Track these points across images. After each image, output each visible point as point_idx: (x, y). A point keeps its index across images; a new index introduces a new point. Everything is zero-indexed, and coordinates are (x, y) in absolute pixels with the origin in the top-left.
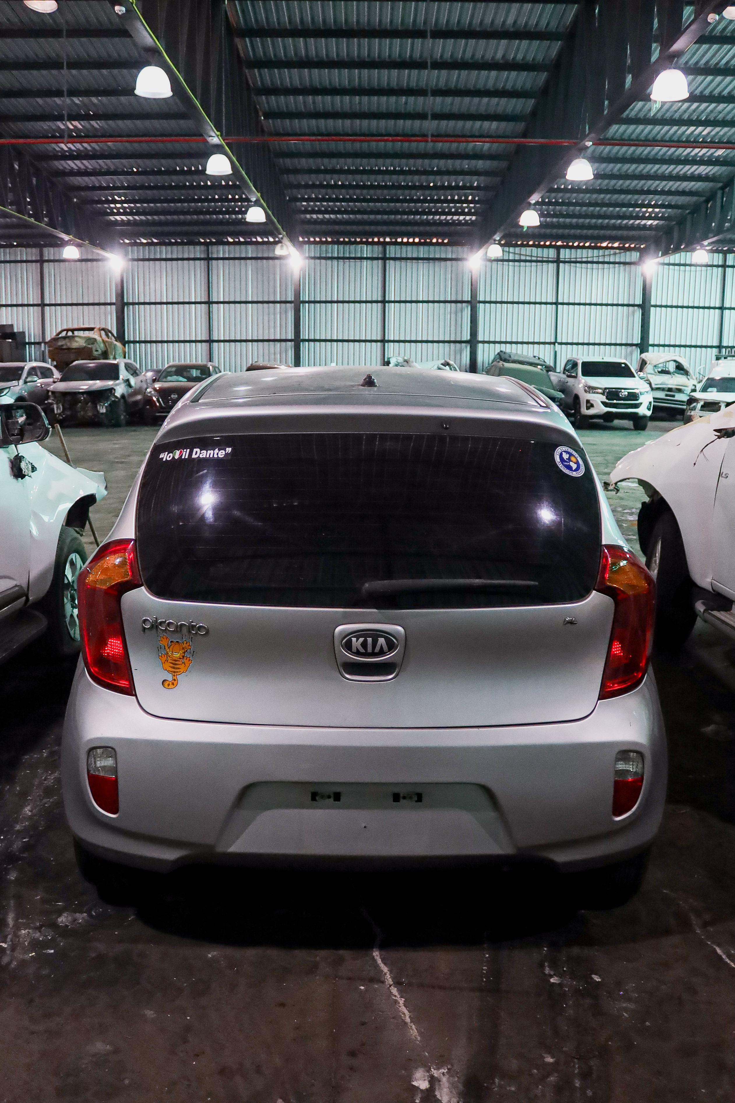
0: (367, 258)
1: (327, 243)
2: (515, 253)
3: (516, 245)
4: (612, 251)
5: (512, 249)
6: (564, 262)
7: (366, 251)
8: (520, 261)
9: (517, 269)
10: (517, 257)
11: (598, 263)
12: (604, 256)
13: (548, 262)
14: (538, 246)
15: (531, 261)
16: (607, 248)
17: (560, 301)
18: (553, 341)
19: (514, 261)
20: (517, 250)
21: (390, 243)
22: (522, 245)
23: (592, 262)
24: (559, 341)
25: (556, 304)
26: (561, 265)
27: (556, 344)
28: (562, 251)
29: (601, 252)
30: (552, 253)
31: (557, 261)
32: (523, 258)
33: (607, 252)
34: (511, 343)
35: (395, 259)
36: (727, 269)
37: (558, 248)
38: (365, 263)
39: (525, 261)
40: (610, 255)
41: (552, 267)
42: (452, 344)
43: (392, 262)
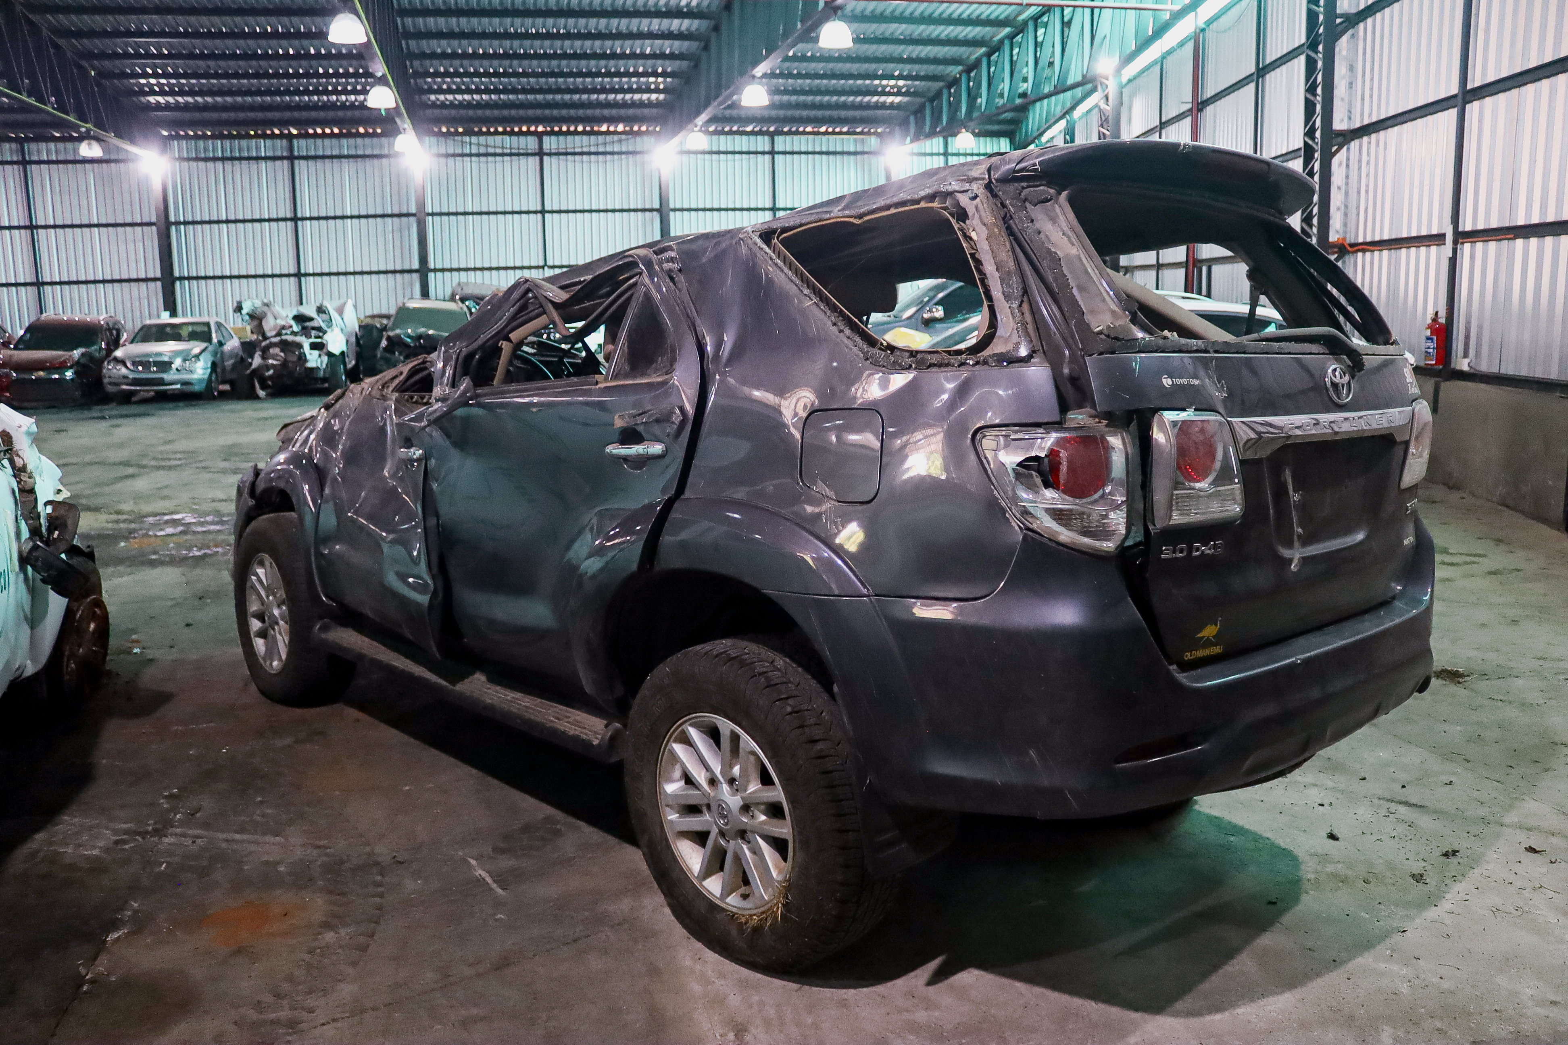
0: (266, 158)
1: (205, 137)
2: (479, 145)
3: (480, 133)
4: (616, 137)
5: (474, 139)
6: (550, 154)
7: (264, 147)
8: (486, 155)
9: (483, 166)
10: (483, 150)
11: (597, 153)
12: (604, 144)
13: (525, 155)
14: (512, 133)
15: (502, 155)
16: (608, 133)
17: (547, 208)
18: (541, 263)
19: (478, 155)
20: (482, 139)
21: (299, 136)
22: (488, 133)
23: (589, 153)
24: (551, 263)
25: (543, 212)
26: (546, 158)
27: (546, 268)
28: (546, 139)
29: (601, 139)
30: (531, 143)
31: (540, 154)
32: (491, 150)
33: (609, 138)
34: (467, 270)
35: (307, 158)
36: (777, 156)
37: (540, 136)
38: (264, 165)
39: (495, 155)
40: (612, 143)
41: (534, 161)
42: (398, 275)
43: (303, 162)
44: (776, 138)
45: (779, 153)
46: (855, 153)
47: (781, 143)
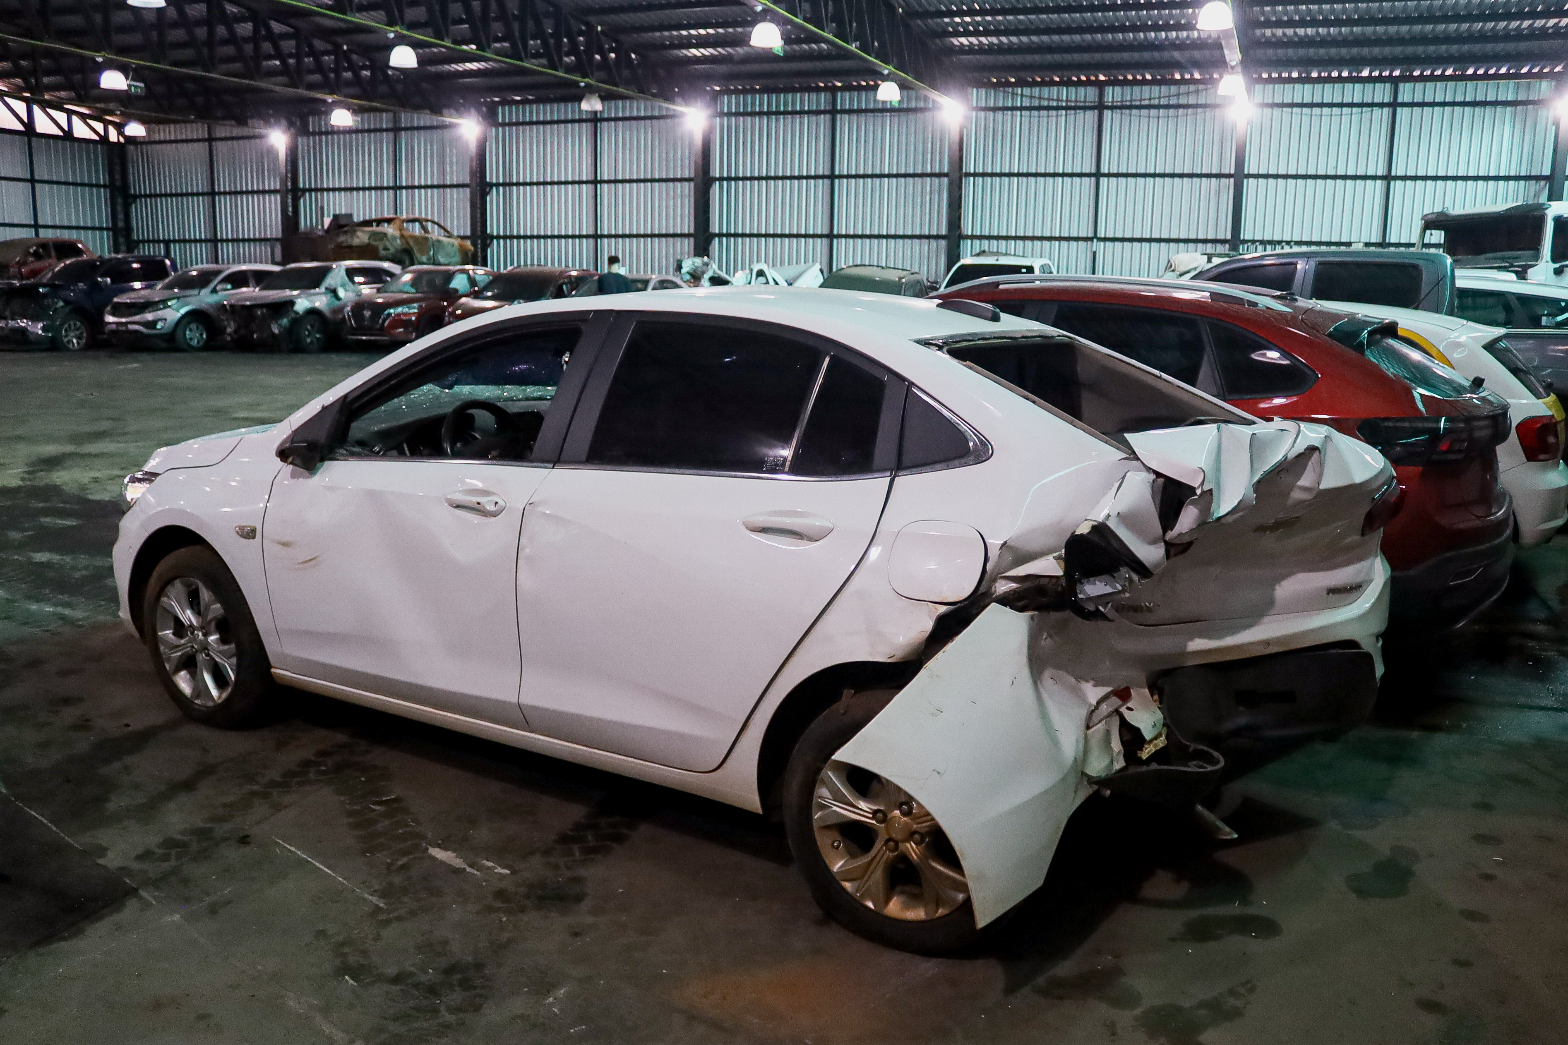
0: (809, 112)
1: (753, 91)
2: (1031, 97)
3: (1034, 84)
4: (1192, 88)
5: (1027, 91)
6: (1112, 108)
7: (808, 101)
8: (1039, 108)
9: (1035, 121)
10: (1036, 103)
11: (1168, 107)
12: (1179, 95)
13: (1085, 108)
14: (1068, 83)
15: (1057, 108)
17: (1104, 169)
18: (1090, 235)
19: (1030, 108)
20: (1036, 91)
21: (841, 89)
22: (1043, 84)
23: (1158, 107)
24: (1101, 234)
25: (1098, 175)
26: (1106, 112)
27: (1095, 240)
28: (1109, 90)
29: (1174, 89)
30: (1090, 94)
31: (1100, 107)
32: (1045, 103)
33: (1183, 89)
34: (1007, 238)
35: (850, 112)
36: (1399, 110)
37: (1101, 85)
38: (806, 119)
39: (1048, 108)
40: (1188, 93)
41: (1091, 116)
42: (932, 241)
43: (846, 117)
44: (1401, 86)
45: (1404, 105)
46: (1514, 103)
47: (1406, 92)
